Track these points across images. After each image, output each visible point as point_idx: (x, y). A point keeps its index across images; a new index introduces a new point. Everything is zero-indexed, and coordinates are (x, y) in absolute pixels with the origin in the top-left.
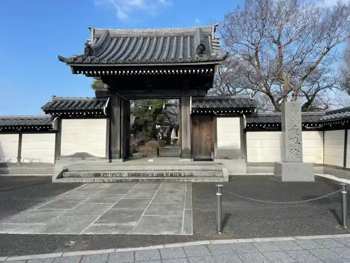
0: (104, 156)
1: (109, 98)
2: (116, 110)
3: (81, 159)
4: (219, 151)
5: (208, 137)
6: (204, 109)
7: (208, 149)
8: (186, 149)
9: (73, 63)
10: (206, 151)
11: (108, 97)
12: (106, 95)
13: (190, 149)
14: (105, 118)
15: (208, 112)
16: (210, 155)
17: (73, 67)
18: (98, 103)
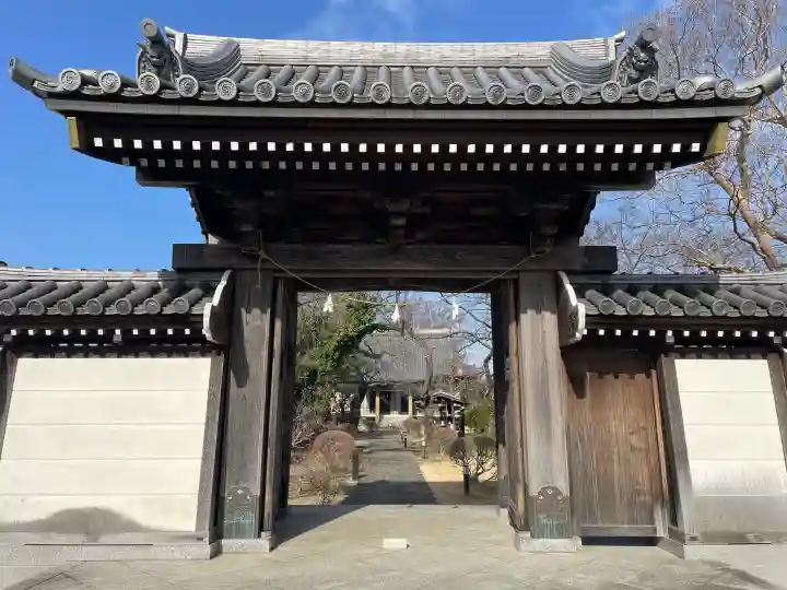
0: (190, 525)
1: (227, 274)
2: (256, 324)
3: (79, 538)
4: (702, 505)
5: (634, 440)
6: (628, 321)
7: (638, 493)
8: (549, 494)
9: (75, 95)
10: (631, 504)
11: (223, 270)
12: (217, 263)
13: (566, 492)
14: (203, 354)
15: (643, 334)
16: (652, 521)
17: (79, 115)
18: (180, 290)
